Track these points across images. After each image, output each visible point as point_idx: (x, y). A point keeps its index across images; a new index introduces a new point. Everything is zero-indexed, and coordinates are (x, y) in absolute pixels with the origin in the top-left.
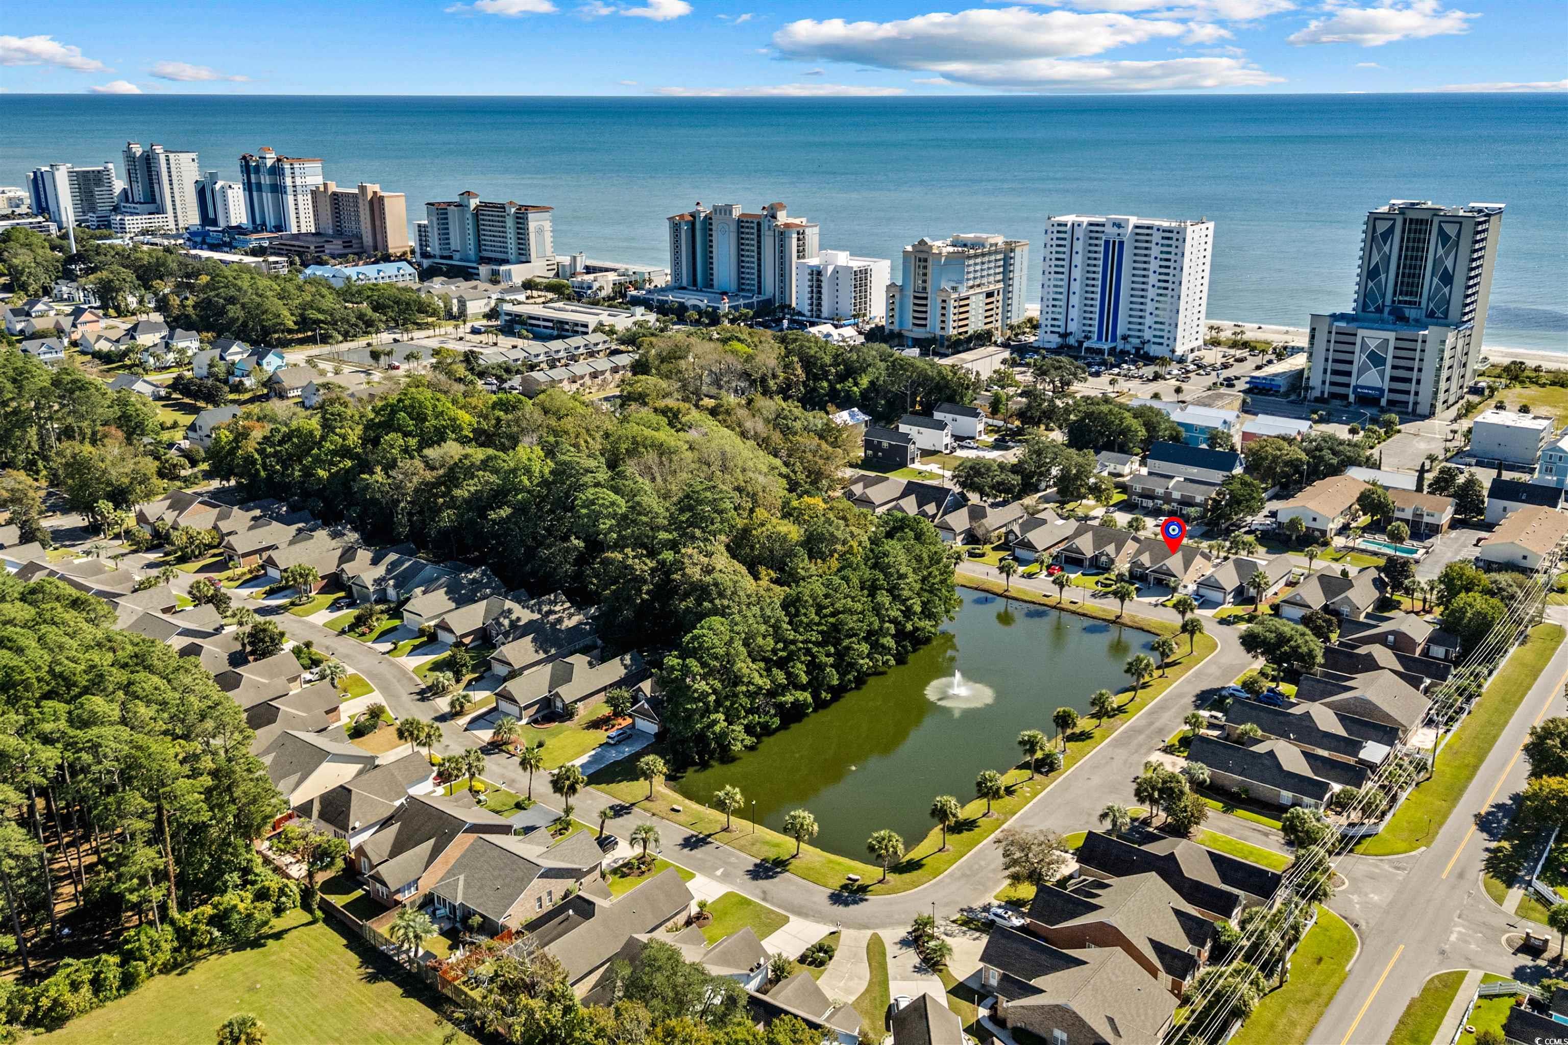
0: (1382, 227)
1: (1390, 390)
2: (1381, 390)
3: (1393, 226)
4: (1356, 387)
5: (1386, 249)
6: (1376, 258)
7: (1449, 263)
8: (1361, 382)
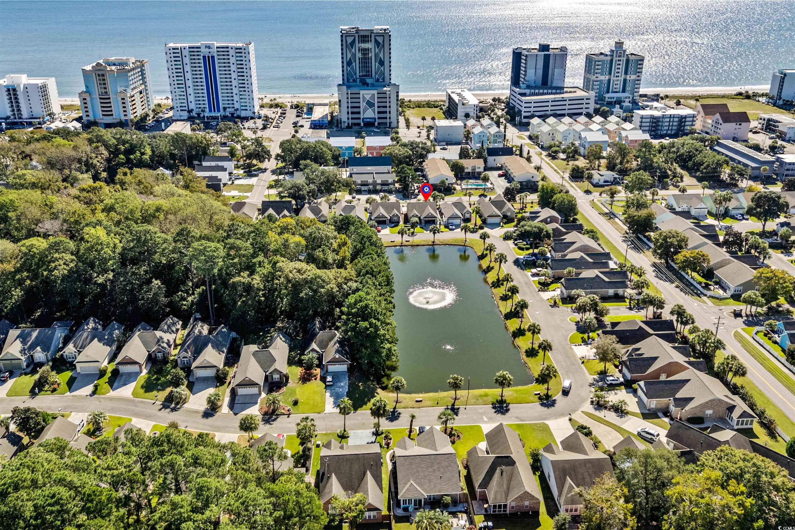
0: (350, 40)
1: (379, 118)
2: (375, 119)
3: (354, 39)
4: (363, 119)
5: (353, 50)
6: (349, 56)
7: (381, 55)
8: (365, 116)
